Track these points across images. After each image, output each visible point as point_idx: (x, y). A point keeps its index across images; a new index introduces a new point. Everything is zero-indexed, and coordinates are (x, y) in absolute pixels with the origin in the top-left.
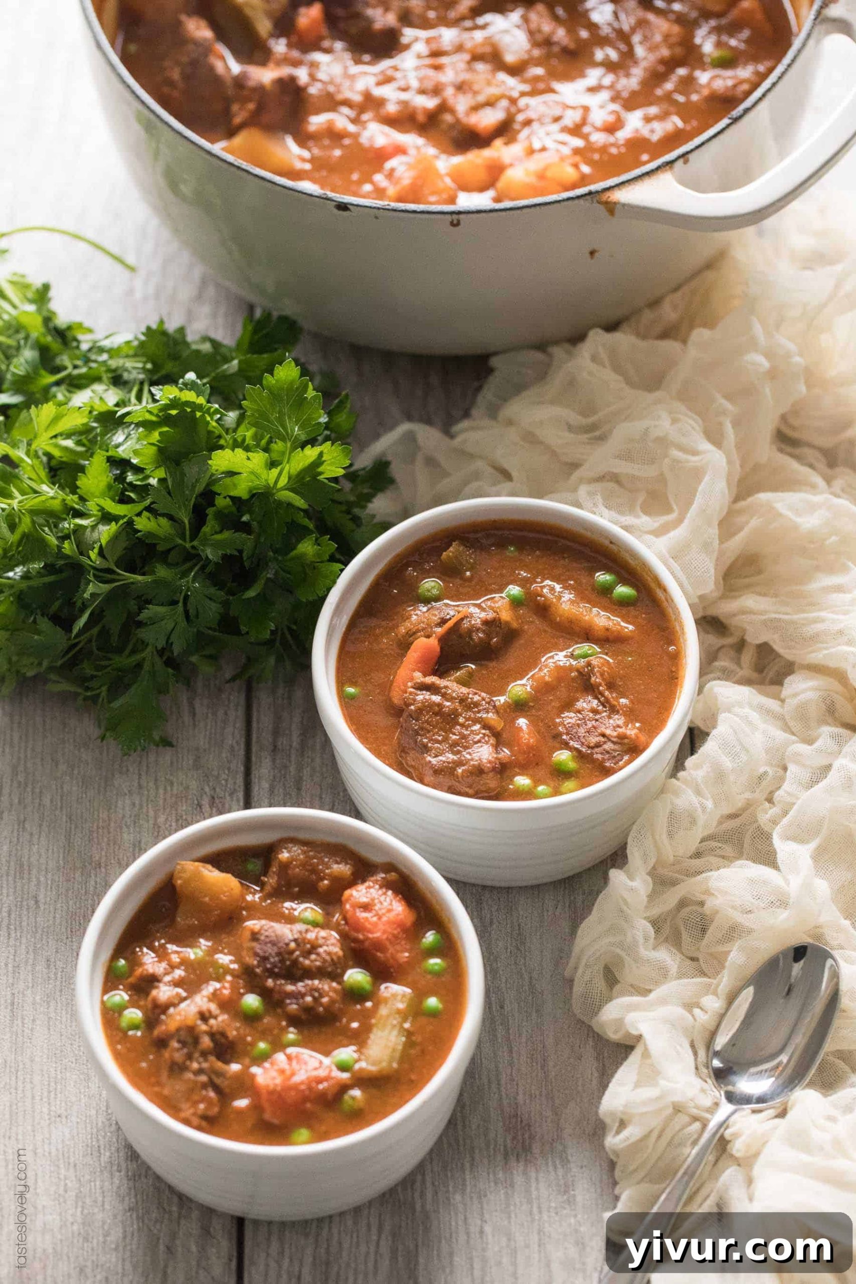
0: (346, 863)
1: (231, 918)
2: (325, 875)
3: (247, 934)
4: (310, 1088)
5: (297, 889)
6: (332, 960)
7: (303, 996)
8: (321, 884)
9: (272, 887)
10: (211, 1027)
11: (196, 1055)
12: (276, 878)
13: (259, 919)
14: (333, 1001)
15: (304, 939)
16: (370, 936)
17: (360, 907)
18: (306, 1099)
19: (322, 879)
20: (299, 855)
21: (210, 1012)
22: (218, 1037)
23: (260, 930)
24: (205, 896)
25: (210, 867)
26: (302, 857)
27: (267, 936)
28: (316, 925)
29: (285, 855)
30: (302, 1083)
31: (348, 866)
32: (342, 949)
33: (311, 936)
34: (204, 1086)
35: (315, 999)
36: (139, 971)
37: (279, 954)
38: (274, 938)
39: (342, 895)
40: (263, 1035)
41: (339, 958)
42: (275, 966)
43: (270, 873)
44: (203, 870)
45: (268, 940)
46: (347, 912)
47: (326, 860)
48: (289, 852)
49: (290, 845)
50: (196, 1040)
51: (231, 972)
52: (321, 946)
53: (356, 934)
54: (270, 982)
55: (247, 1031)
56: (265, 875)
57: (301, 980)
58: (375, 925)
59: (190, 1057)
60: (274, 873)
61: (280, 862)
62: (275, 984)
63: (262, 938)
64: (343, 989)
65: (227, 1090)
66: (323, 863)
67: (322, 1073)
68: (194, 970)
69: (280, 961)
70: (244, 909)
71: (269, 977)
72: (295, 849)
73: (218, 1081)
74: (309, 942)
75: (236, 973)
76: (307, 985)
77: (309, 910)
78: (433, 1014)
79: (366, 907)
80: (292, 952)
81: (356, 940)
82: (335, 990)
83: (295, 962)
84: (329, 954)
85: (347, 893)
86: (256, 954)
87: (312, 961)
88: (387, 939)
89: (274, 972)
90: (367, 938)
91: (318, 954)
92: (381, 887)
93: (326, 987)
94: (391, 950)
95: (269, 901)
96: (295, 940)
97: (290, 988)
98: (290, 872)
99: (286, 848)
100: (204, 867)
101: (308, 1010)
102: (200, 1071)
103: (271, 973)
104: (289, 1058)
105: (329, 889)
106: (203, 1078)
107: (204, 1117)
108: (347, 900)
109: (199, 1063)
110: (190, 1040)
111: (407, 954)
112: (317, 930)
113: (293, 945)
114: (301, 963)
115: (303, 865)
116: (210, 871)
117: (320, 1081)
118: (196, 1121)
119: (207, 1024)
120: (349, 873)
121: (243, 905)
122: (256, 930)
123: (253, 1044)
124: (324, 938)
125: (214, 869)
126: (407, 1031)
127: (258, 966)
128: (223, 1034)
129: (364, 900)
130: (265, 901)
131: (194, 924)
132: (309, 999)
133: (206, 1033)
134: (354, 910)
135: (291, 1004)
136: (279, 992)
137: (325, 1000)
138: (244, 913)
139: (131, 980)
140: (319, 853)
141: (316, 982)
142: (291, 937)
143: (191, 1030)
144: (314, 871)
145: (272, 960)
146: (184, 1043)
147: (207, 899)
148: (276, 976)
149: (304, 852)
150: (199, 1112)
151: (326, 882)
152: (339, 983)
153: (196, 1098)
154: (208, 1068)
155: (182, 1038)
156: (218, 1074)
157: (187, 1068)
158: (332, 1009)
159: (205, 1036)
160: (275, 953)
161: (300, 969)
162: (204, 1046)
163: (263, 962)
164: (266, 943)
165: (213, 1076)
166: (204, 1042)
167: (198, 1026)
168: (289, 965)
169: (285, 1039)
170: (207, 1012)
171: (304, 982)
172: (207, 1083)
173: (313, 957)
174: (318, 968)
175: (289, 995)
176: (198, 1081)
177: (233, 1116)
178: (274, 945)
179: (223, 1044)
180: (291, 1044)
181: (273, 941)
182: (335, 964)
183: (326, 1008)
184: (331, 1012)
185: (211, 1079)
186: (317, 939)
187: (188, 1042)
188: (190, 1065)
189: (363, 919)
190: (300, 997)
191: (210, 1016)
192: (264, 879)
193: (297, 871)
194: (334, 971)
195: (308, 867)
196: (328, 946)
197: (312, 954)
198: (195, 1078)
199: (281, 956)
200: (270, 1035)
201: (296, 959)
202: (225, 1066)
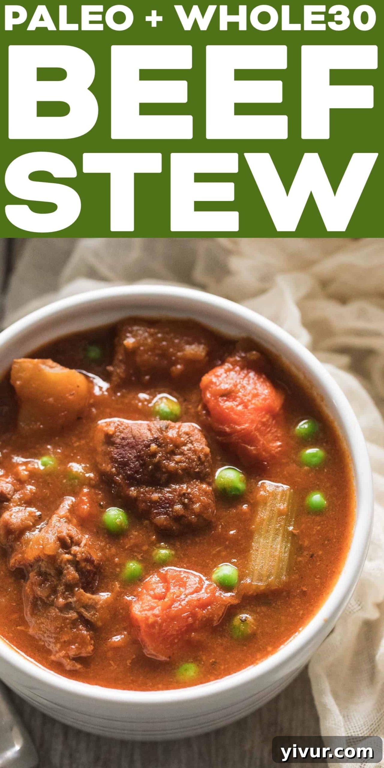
0: (200, 343)
1: (79, 418)
2: (177, 359)
3: (100, 437)
4: (193, 615)
5: (147, 377)
6: (199, 458)
7: (172, 503)
8: (174, 368)
9: (120, 378)
10: (75, 555)
11: (61, 588)
12: (123, 367)
13: (111, 416)
14: (205, 507)
15: (165, 438)
16: (238, 428)
17: (222, 396)
18: (190, 628)
19: (175, 363)
20: (146, 339)
21: (71, 538)
22: (83, 564)
23: (115, 432)
24: (49, 397)
25: (50, 362)
26: (149, 340)
27: (123, 438)
28: (176, 419)
29: (130, 341)
30: (183, 610)
31: (202, 347)
32: (208, 445)
33: (172, 433)
34: (74, 624)
35: (185, 507)
37: (138, 458)
38: (132, 440)
39: (200, 380)
40: (131, 554)
41: (206, 455)
42: (137, 472)
43: (116, 362)
44: (43, 367)
45: (124, 443)
46: (208, 401)
47: (177, 341)
48: (134, 336)
49: (135, 328)
50: (60, 572)
51: (88, 483)
52: (185, 444)
53: (221, 427)
54: (133, 491)
55: (113, 550)
56: (111, 363)
57: (167, 485)
58: (241, 414)
59: (54, 591)
60: (121, 361)
61: (126, 349)
62: (139, 492)
63: (118, 441)
64: (215, 491)
65: (100, 624)
66: (173, 345)
67: (203, 595)
68: (46, 484)
69: (141, 465)
70: (92, 405)
71: (132, 485)
72: (140, 332)
73: (87, 615)
74: (172, 440)
75: (93, 482)
76: (175, 490)
77: (164, 400)
78: (318, 512)
79: (228, 395)
80: (154, 455)
81: (223, 433)
82: (206, 493)
83: (158, 466)
84: (195, 452)
85: (206, 379)
86: (113, 460)
87: (177, 463)
88: (257, 429)
89: (136, 479)
90: (235, 431)
91: (182, 454)
92: (242, 369)
93: (196, 491)
94: (262, 441)
95: (119, 394)
96: (155, 440)
97: (156, 496)
98: (138, 359)
99: (130, 332)
100: (44, 363)
101: (177, 518)
102: (68, 607)
103: (132, 481)
104: (164, 579)
105: (183, 374)
106: (73, 615)
107: (78, 659)
108: (207, 387)
109: (66, 598)
110: (52, 572)
111: (279, 443)
112: (177, 425)
113: (154, 446)
114: (165, 467)
115: (152, 349)
116: (51, 367)
117: (203, 605)
118: (68, 665)
119: (69, 553)
120: (203, 354)
121: (92, 401)
122: (111, 433)
123: (122, 565)
124: (187, 434)
125: (55, 364)
126: (293, 535)
127: (118, 475)
128: (88, 560)
129: (225, 386)
130: (115, 393)
131: (39, 429)
132: (178, 507)
133: (69, 561)
134: (216, 399)
135: (159, 514)
136: (145, 502)
137: (197, 506)
138: (94, 410)
140: (167, 333)
141: (185, 486)
142: (150, 437)
143: (52, 559)
144: (164, 355)
145: (132, 465)
146: (44, 576)
147: (51, 400)
148: (138, 483)
149: (151, 335)
150: (72, 653)
151: (179, 367)
152: (209, 484)
153: (66, 638)
154: (76, 602)
155: (43, 569)
156: (87, 607)
157: (52, 604)
158: (205, 516)
159: (69, 566)
160: (135, 457)
161: (164, 473)
162: (69, 577)
163: (122, 468)
164: (123, 447)
165: (83, 610)
166: (69, 573)
167: (59, 556)
168: (152, 469)
169: (157, 557)
170: (67, 538)
171: (170, 487)
172: (76, 620)
173: (178, 458)
174: (184, 470)
175: (156, 504)
176: (67, 619)
177: (110, 654)
178: (133, 447)
179: (89, 571)
180: (164, 563)
181: (131, 443)
182: (202, 463)
183: (198, 515)
184: (205, 520)
185: (81, 615)
186: (179, 436)
187: (50, 574)
188: (56, 599)
189: (227, 408)
190: (168, 505)
191: (72, 542)
192: (110, 368)
193: (146, 357)
194: (202, 471)
195: (158, 352)
196: (191, 442)
197: (175, 454)
198: (62, 615)
199: (142, 460)
200: (139, 553)
201: (159, 462)
202: (94, 597)
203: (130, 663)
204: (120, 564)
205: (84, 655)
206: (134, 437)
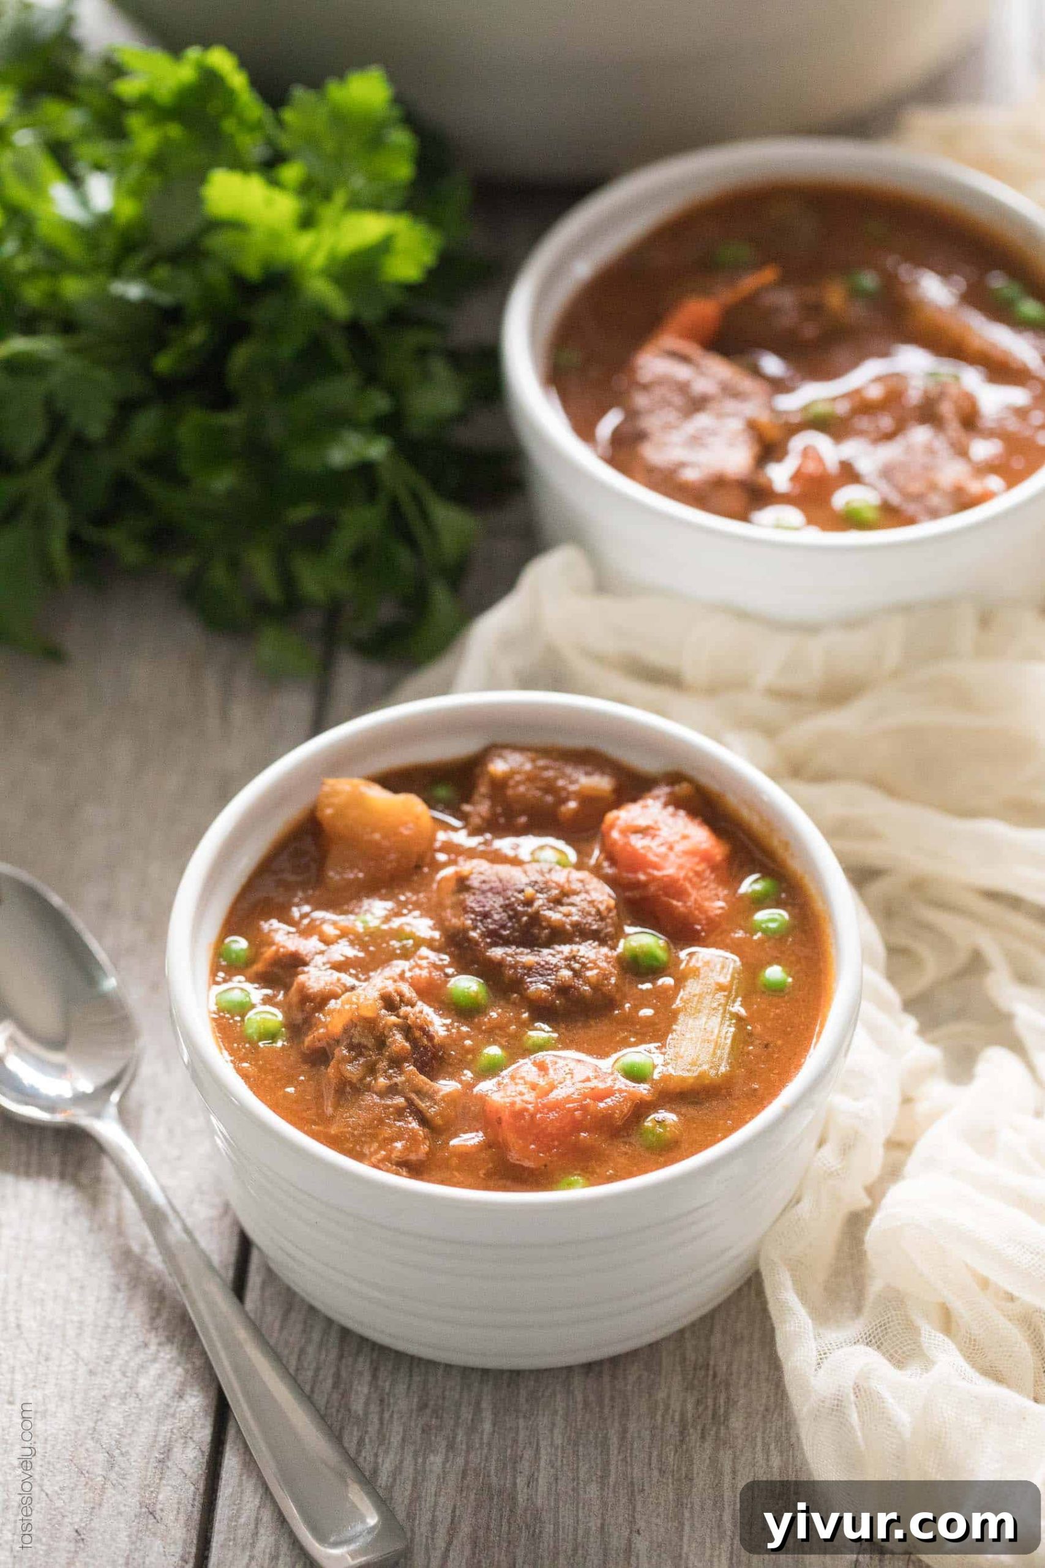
0: (603, 773)
1: (418, 864)
2: (570, 793)
3: (448, 886)
4: (584, 1108)
5: (524, 818)
6: (599, 912)
7: (554, 969)
8: (563, 809)
9: (482, 818)
10: (406, 1018)
11: (383, 1065)
12: (487, 805)
13: (469, 861)
14: (604, 976)
15: (547, 883)
16: (658, 874)
17: (635, 833)
18: (577, 1126)
19: (564, 801)
20: (522, 765)
21: (401, 995)
22: (417, 1034)
23: (471, 875)
24: (373, 832)
26: (527, 768)
27: (484, 882)
28: (564, 865)
29: (499, 767)
30: (568, 1099)
31: (606, 778)
33: (558, 879)
34: (400, 1113)
35: (577, 974)
36: (269, 952)
37: (506, 907)
38: (497, 884)
39: (602, 820)
40: (492, 1034)
41: (609, 909)
42: (504, 927)
43: (476, 797)
44: (366, 791)
45: (485, 887)
46: (613, 844)
47: (569, 771)
48: (506, 761)
49: (507, 752)
50: (381, 1043)
51: (429, 943)
52: (577, 893)
53: (630, 876)
54: (496, 953)
55: (464, 1030)
56: (468, 800)
57: (548, 944)
58: (664, 857)
59: (371, 1069)
60: (484, 796)
61: (493, 778)
62: (505, 953)
63: (476, 886)
64: (621, 957)
65: (440, 1120)
66: (564, 775)
67: (600, 1085)
69: (510, 918)
70: (437, 852)
71: (494, 944)
72: (515, 756)
73: (423, 1105)
74: (557, 887)
75: (436, 943)
76: (560, 953)
77: (548, 847)
78: (776, 991)
79: (644, 832)
80: (529, 902)
81: (637, 884)
82: (607, 959)
83: (536, 919)
84: (592, 903)
85: (611, 815)
86: (468, 911)
87: (565, 915)
88: (686, 878)
89: (501, 937)
90: (653, 879)
91: (573, 904)
92: (665, 806)
93: (592, 955)
94: (694, 894)
95: (479, 839)
96: (533, 885)
97: (530, 959)
98: (510, 792)
99: (499, 757)
100: (367, 788)
101: (563, 990)
102: (393, 1090)
103: (496, 938)
104: (542, 1066)
105: (577, 813)
106: (400, 1101)
108: (612, 827)
109: (390, 1078)
110: (369, 1042)
111: (721, 904)
112: (567, 871)
113: (530, 891)
114: (548, 919)
115: (531, 779)
117: (598, 1096)
119: (396, 1015)
120: (609, 787)
121: (435, 847)
122: (465, 874)
123: (476, 1050)
124: (579, 883)
126: (739, 1018)
127: (475, 928)
128: (425, 1032)
129: (641, 823)
130: (474, 839)
131: (357, 879)
133: (397, 1028)
134: (625, 837)
135: (535, 983)
136: (513, 967)
137: (592, 974)
138: (440, 857)
139: (258, 967)
140: (556, 762)
141: (574, 948)
142: (525, 881)
143: (370, 1024)
144: (550, 788)
145: (496, 917)
146: (357, 1049)
147: (377, 836)
148: (506, 942)
149: (531, 762)
150: (396, 1154)
151: (572, 804)
152: (614, 948)
153: (388, 1132)
154: (403, 1083)
155: (355, 1041)
156: (419, 1092)
157: (369, 1088)
158: (605, 989)
159: (396, 1032)
160: (501, 907)
161: (545, 928)
162: (395, 1048)
163: (481, 921)
164: (483, 892)
165: (413, 1096)
166: (395, 1041)
167: (382, 1019)
168: (527, 923)
169: (530, 1042)
170: (395, 994)
171: (553, 949)
172: (404, 1109)
173: (564, 909)
174: (576, 925)
175: (529, 969)
176: (389, 1106)
177: (455, 1161)
178: (498, 893)
179: (425, 1047)
180: (540, 1047)
181: (496, 888)
182: (602, 919)
183: (596, 987)
184: (604, 995)
185: (410, 1103)
186: (568, 881)
187: (365, 1047)
188: (373, 1082)
189: (643, 848)
190: (549, 972)
191: (401, 1001)
192: (467, 808)
193: (522, 789)
194: (602, 930)
195: (540, 784)
196: (587, 892)
197: (562, 904)
198: (383, 1102)
199: (512, 910)
200: (502, 1037)
201: (537, 913)
202: (432, 1083)
203: (485, 1174)
204: (473, 1050)
205: (413, 1157)
206: (501, 881)
